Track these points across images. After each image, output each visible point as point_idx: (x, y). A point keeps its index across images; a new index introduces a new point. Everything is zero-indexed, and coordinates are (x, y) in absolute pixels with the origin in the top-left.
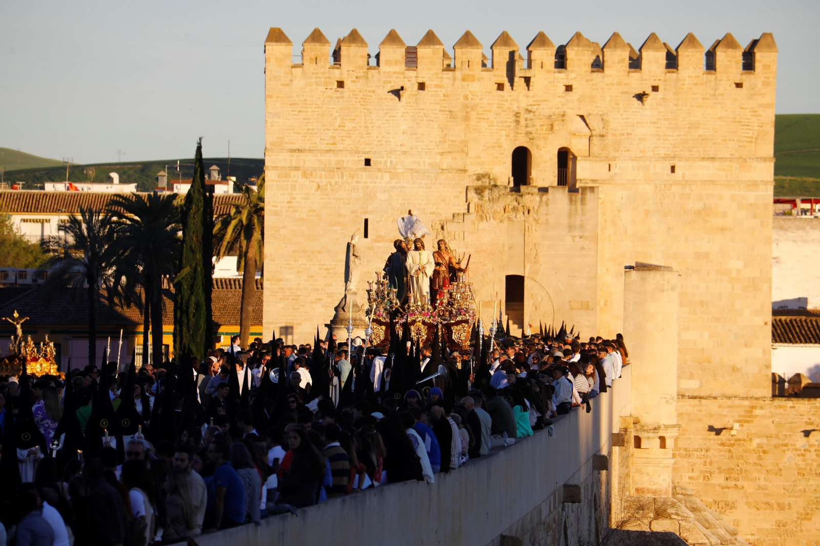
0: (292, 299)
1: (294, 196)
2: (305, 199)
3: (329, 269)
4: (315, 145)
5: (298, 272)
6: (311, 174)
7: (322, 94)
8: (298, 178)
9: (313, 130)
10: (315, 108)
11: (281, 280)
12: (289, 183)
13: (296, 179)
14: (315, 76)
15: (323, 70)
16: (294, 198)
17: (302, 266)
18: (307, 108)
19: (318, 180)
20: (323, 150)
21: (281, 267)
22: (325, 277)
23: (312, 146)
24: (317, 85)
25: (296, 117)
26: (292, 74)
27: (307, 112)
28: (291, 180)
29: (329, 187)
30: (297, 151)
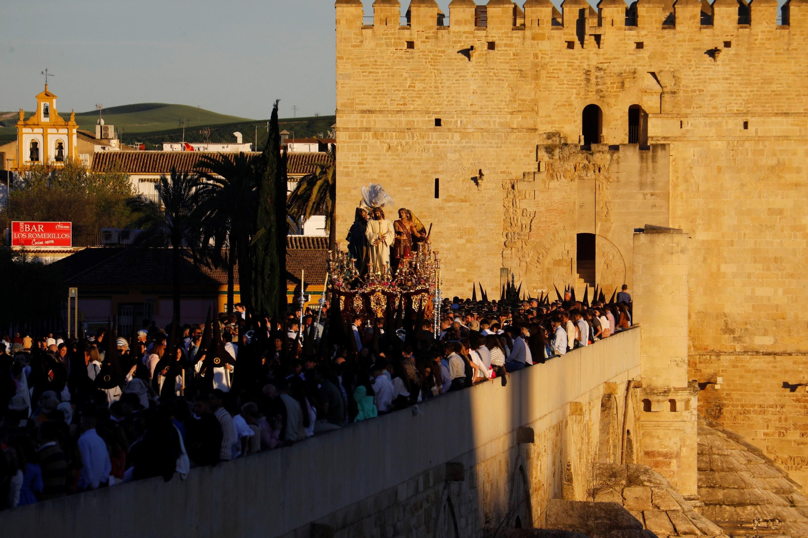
1: (365, 157)
2: (376, 159)
4: (385, 106)
6: (382, 135)
7: (392, 55)
8: (369, 139)
9: (383, 91)
12: (360, 144)
13: (366, 140)
14: (385, 36)
15: (393, 31)
16: (365, 159)
18: (377, 69)
19: (388, 141)
20: (394, 111)
23: (383, 107)
24: (387, 46)
25: (366, 78)
26: (362, 34)
27: (378, 73)
28: (361, 141)
29: (399, 148)
30: (368, 112)
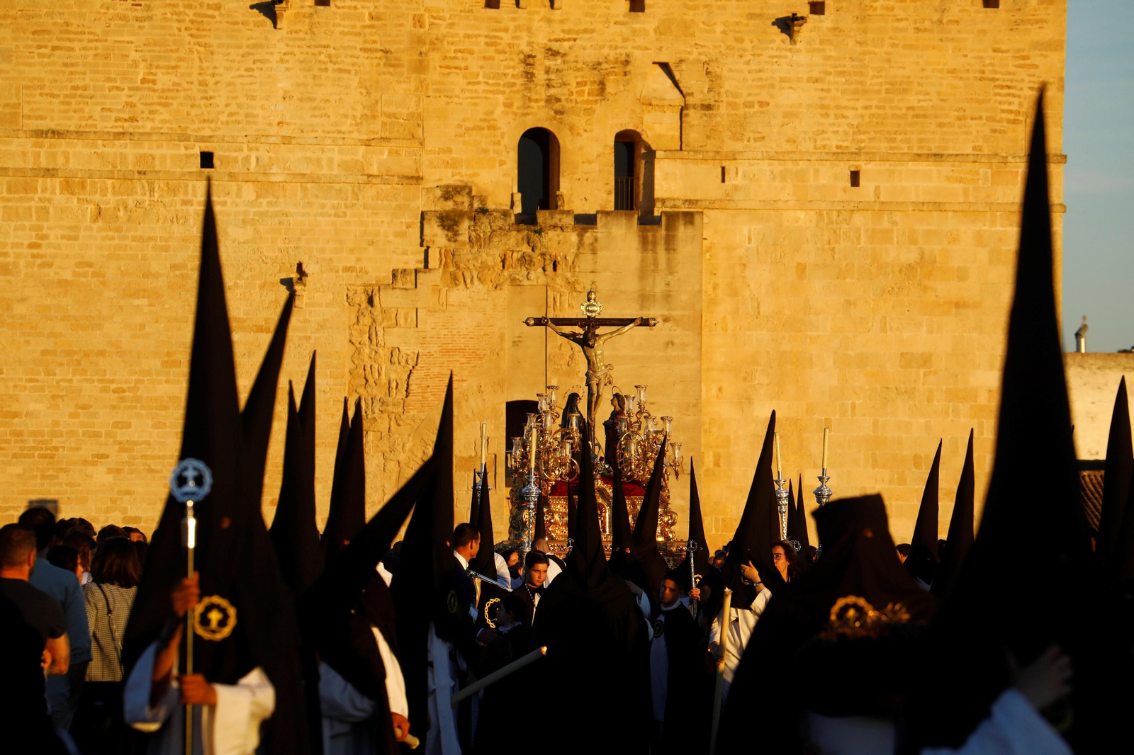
0: (40, 456)
1: (45, 231)
2: (70, 238)
3: (124, 391)
4: (90, 122)
5: (54, 397)
6: (83, 186)
7: (103, 11)
8: (53, 192)
9: (85, 88)
10: (90, 41)
11: (15, 415)
12: (33, 204)
13: (48, 195)
16: (45, 237)
17: (63, 384)
18: (70, 40)
19: (97, 198)
20: (108, 133)
22: (113, 407)
23: (83, 123)
25: (46, 60)
27: (72, 49)
28: (36, 197)
29: (121, 213)
30: (50, 135)
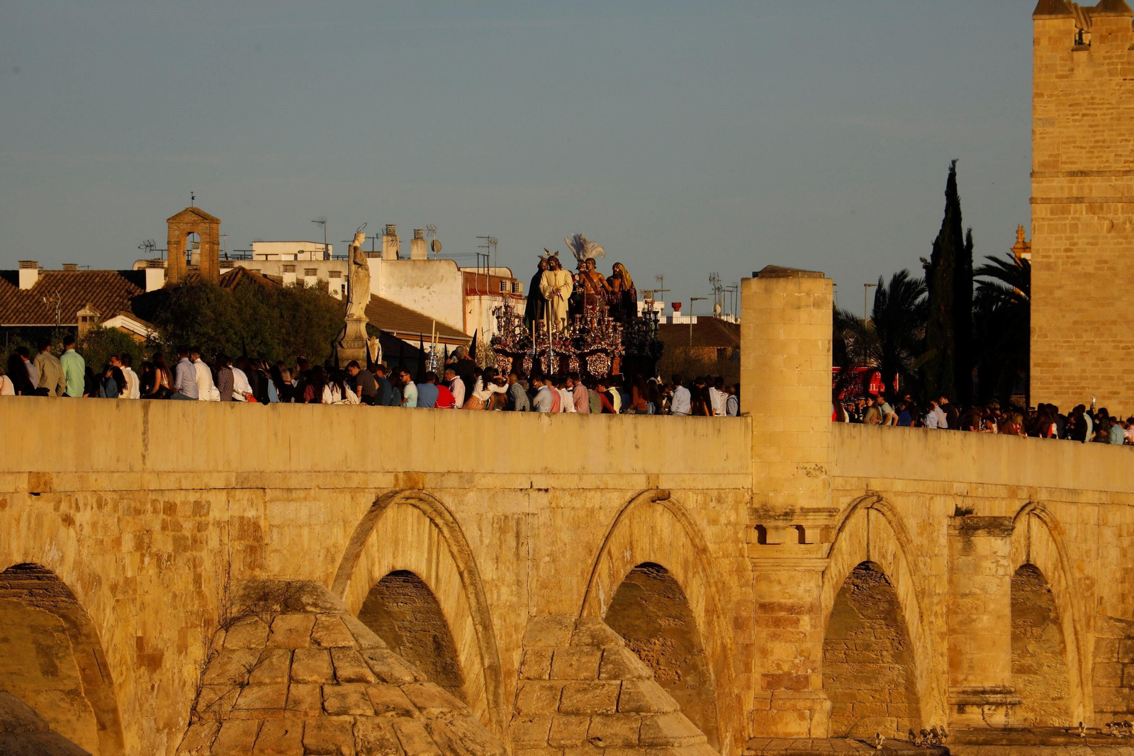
0: (1073, 393)
1: (1075, 240)
2: (1092, 244)
3: (1129, 348)
4: (1107, 164)
5: (1082, 353)
6: (1102, 208)
7: (1117, 88)
8: (1081, 213)
9: (1104, 141)
10: (1108, 109)
11: (1056, 365)
12: (1067, 221)
13: (1077, 216)
14: (1107, 61)
15: (1119, 53)
16: (1075, 244)
17: (1088, 344)
18: (1094, 109)
19: (1111, 216)
20: (1119, 171)
21: (1056, 346)
22: (1122, 359)
23: (1102, 165)
24: (1111, 74)
25: (1078, 123)
26: (1072, 59)
27: (1096, 115)
28: (1070, 217)
29: (1128, 226)
30: (1079, 174)
